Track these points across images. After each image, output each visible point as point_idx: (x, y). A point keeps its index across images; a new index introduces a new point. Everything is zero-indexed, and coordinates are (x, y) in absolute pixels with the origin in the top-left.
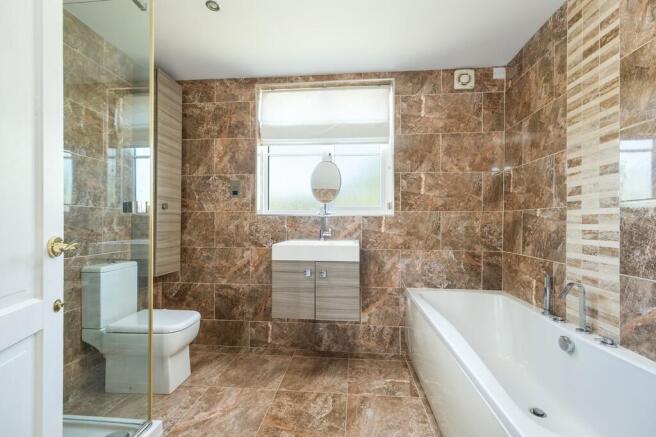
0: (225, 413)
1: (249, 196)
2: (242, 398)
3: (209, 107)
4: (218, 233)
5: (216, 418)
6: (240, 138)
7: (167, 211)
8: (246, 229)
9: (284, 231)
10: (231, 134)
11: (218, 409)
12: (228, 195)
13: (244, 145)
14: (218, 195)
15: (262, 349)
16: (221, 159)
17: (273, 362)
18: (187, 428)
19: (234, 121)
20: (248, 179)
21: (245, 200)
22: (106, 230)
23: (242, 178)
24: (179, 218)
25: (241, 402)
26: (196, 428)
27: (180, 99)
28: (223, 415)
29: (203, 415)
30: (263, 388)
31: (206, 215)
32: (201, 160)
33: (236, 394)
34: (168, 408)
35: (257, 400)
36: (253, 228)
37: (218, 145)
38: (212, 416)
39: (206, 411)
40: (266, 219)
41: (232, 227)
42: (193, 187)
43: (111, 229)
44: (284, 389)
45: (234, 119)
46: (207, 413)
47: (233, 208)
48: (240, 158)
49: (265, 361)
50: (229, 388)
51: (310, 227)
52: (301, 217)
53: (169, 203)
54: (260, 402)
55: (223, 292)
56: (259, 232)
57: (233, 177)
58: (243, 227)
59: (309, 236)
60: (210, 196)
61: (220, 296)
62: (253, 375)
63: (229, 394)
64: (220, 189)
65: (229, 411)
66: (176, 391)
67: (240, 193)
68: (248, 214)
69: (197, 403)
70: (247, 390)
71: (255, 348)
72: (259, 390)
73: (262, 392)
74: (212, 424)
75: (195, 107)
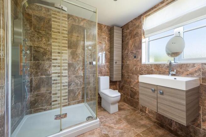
0: (118, 129)
1: (139, 58)
2: (126, 127)
3: (128, 31)
4: (130, 70)
5: (115, 128)
6: (137, 38)
7: (117, 64)
8: (138, 69)
9: (152, 70)
10: (134, 37)
11: (118, 126)
12: (133, 58)
13: (138, 40)
14: (130, 58)
15: (144, 114)
16: (131, 46)
17: (144, 122)
18: (107, 126)
19: (135, 33)
20: (139, 52)
21: (138, 59)
22: (104, 69)
23: (137, 51)
24: (121, 66)
25: (124, 129)
26: (109, 128)
27: (121, 32)
28: (117, 129)
29: (112, 125)
30: (134, 129)
31: (128, 64)
32: (126, 48)
33: (125, 125)
34: (108, 117)
35: (129, 132)
36: (141, 69)
37: (130, 42)
38: (115, 127)
39: (114, 124)
40: (145, 66)
41: (134, 69)
42: (124, 56)
43: (105, 68)
44: (141, 135)
45: (135, 32)
46: (114, 125)
47: (135, 62)
48: (137, 45)
49: (142, 119)
50: (124, 122)
51: (164, 69)
52: (160, 65)
53: (117, 62)
54: (130, 133)
55: (132, 89)
56: (142, 71)
57: (134, 52)
58: (137, 68)
59: (164, 73)
60: (128, 59)
61: (131, 90)
62: (134, 122)
63: (123, 123)
64: (131, 56)
65: (119, 129)
66: (112, 114)
67: (137, 57)
68: (139, 64)
69: (114, 120)
70: (129, 126)
71: (141, 113)
72: (133, 128)
73: (133, 130)
74: (113, 130)
75: (125, 33)
